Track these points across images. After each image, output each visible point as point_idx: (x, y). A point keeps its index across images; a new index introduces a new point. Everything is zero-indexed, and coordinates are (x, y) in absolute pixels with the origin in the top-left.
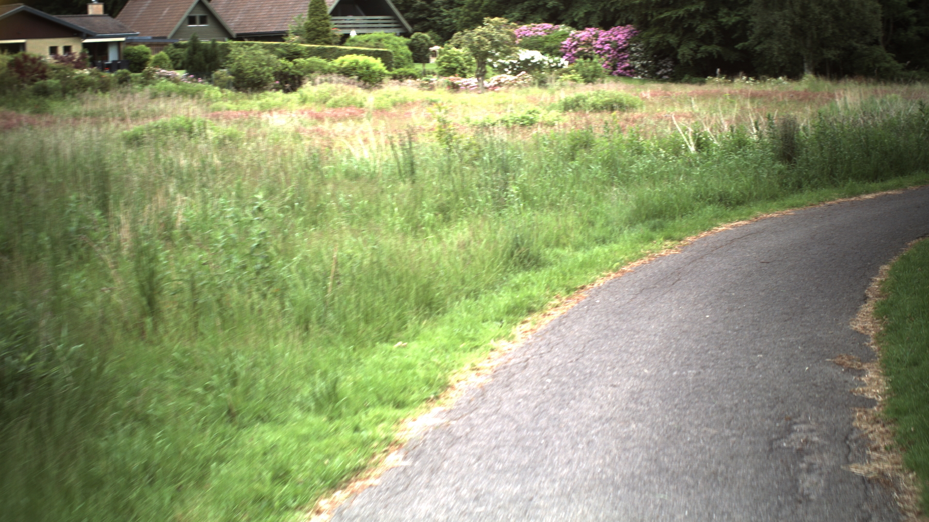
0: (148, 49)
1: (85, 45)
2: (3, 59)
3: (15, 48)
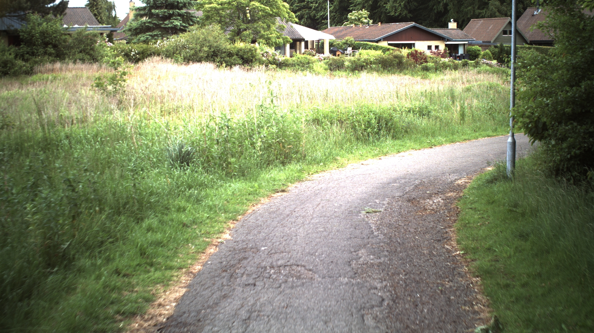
0: (480, 48)
1: (446, 45)
2: (405, 52)
3: (410, 46)
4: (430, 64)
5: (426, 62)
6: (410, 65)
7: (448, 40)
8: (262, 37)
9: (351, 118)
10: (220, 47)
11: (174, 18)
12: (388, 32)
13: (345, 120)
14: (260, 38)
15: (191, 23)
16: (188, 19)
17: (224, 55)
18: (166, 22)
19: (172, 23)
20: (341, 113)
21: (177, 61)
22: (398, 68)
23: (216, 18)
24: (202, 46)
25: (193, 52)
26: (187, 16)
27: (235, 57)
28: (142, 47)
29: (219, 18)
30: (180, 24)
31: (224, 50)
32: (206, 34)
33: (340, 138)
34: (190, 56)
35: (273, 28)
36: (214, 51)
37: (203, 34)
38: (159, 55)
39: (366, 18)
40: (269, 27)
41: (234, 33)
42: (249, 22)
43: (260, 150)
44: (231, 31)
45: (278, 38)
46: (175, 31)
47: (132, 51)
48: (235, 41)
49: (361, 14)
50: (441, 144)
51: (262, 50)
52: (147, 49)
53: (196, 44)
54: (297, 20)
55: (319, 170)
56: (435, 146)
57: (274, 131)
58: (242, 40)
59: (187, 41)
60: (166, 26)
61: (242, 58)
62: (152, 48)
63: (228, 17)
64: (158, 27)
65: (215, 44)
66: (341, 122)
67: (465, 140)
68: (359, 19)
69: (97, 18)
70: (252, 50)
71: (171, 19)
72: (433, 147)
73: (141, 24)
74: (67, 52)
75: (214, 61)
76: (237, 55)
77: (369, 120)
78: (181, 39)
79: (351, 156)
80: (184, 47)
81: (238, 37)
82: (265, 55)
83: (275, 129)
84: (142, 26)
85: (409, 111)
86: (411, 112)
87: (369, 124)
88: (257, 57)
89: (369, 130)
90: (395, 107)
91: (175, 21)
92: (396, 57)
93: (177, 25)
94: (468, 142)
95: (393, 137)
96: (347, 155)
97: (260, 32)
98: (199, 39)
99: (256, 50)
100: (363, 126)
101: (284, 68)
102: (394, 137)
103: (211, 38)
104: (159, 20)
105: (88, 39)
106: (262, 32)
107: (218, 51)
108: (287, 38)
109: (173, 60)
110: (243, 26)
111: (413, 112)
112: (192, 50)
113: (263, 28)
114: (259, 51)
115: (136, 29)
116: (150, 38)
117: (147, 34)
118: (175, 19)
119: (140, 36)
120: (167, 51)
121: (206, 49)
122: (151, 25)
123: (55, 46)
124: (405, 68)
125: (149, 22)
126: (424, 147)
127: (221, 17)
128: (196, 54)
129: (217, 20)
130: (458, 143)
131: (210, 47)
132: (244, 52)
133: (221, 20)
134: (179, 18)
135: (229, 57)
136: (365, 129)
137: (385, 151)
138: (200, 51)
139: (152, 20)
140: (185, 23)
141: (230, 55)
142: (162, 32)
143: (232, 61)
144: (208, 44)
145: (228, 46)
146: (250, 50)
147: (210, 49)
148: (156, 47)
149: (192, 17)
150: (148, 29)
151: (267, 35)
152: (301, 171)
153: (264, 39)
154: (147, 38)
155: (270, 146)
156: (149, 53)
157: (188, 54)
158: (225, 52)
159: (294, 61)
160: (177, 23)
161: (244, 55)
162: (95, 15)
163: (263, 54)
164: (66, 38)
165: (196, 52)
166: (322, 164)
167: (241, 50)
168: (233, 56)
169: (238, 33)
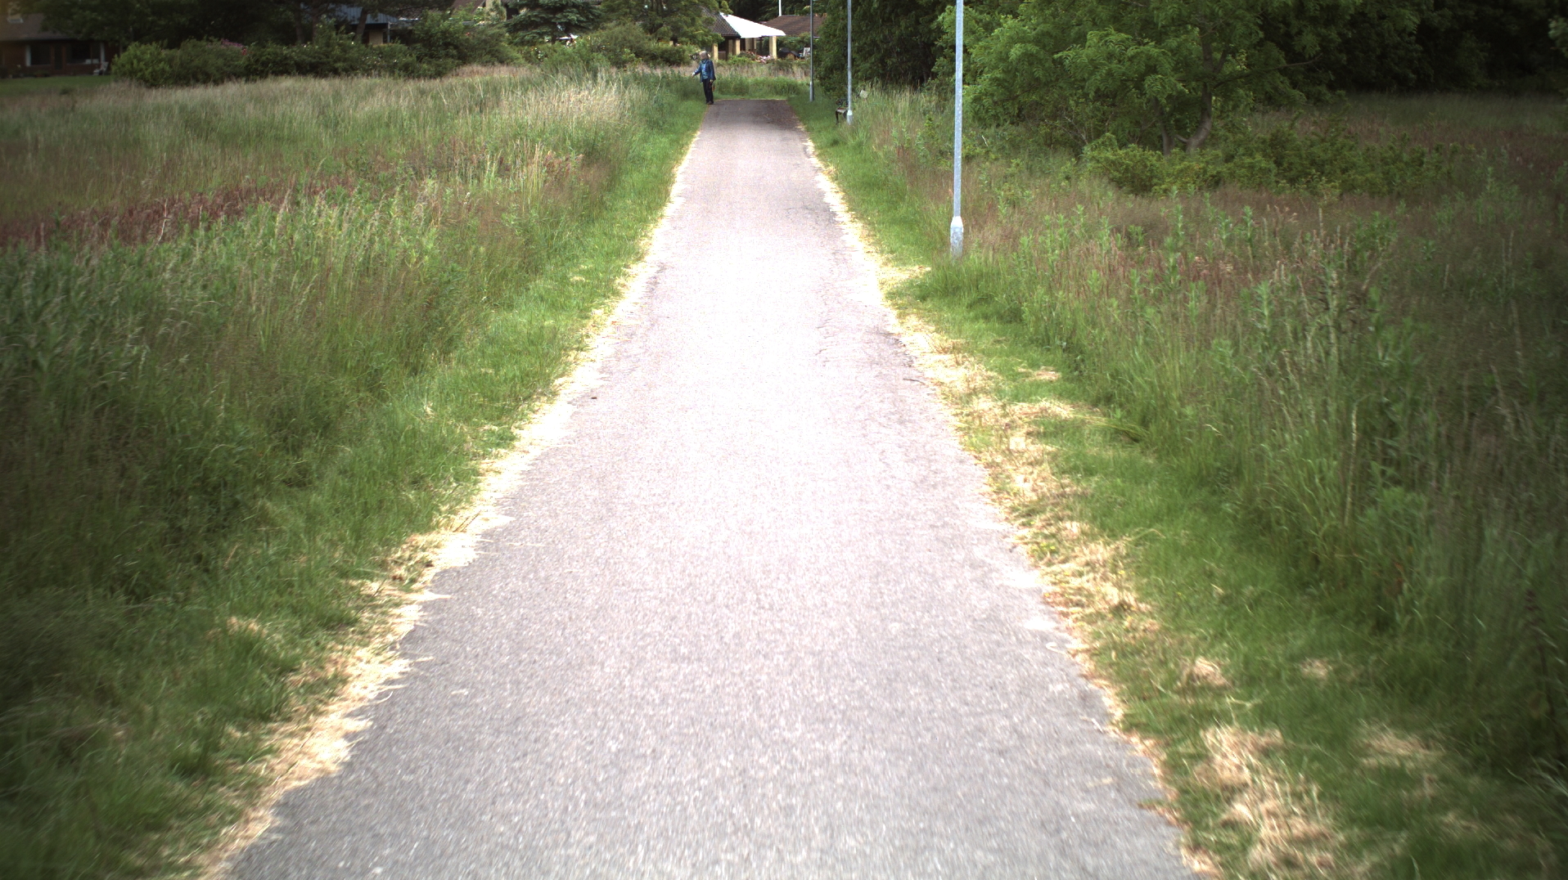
11: (568, 9)
14: (683, 36)
35: (699, 22)
40: (693, 20)
45: (704, 34)
46: (571, 28)
58: (661, 39)
71: (563, 12)
74: (472, 53)
76: (662, 55)
93: (573, 21)
97: (682, 27)
103: (631, 37)
104: (549, 13)
106: (685, 28)
108: (715, 34)
110: (659, 21)
113: (685, 22)
114: (685, 51)
118: (570, 12)
122: (536, 20)
123: (456, 47)
134: (575, 9)
135: (654, 57)
145: (649, 46)
151: (692, 31)
153: (689, 37)
160: (576, 17)
167: (665, 50)
168: (657, 56)
169: (652, 29)
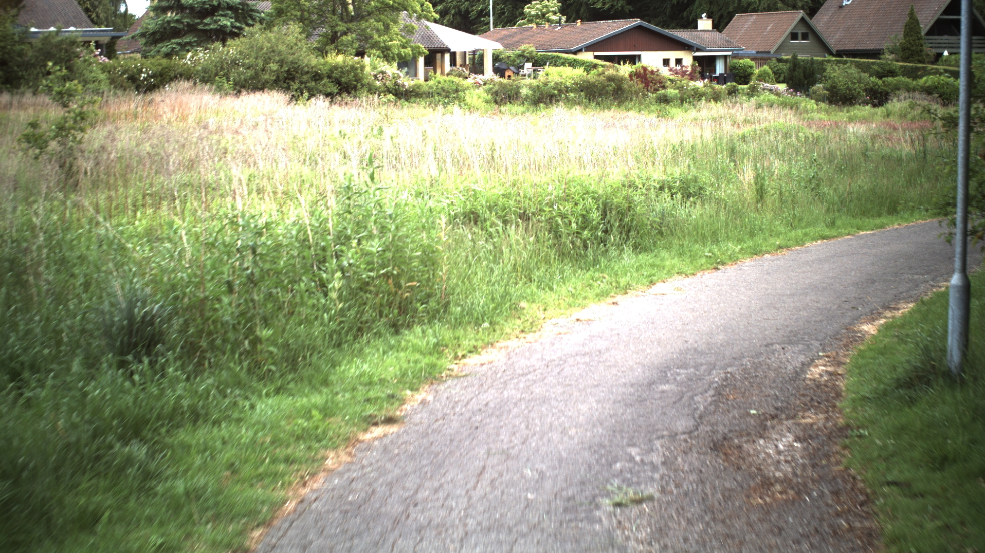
0: (752, 63)
1: (695, 58)
2: (625, 70)
3: (633, 60)
4: (671, 92)
5: (664, 87)
6: (637, 93)
7: (698, 50)
8: (375, 45)
9: (547, 209)
10: (300, 63)
11: (221, 12)
12: (594, 37)
13: (533, 214)
14: (372, 47)
15: (250, 22)
16: (244, 14)
17: (305, 77)
18: (207, 21)
19: (216, 22)
20: (525, 197)
21: (220, 89)
22: (615, 99)
23: (293, 12)
24: (267, 61)
25: (250, 73)
26: (242, 9)
27: (325, 80)
28: (160, 65)
29: (299, 14)
30: (231, 23)
31: (306, 69)
32: (274, 40)
33: (525, 255)
34: (245, 80)
35: (395, 29)
36: (288, 71)
37: (269, 41)
38: (188, 79)
39: (555, 13)
40: (387, 28)
41: (325, 39)
42: (352, 19)
43: (340, 297)
44: (320, 35)
45: (404, 47)
46: (223, 35)
47: (142, 72)
48: (327, 52)
49: (546, 6)
50: (733, 259)
51: (374, 68)
52: (168, 68)
53: (256, 58)
54: (437, 16)
55: (480, 344)
56: (723, 264)
57: (374, 250)
58: (339, 52)
59: (241, 53)
60: (206, 28)
61: (338, 82)
62: (178, 65)
63: (315, 11)
64: (192, 29)
65: (291, 58)
66: (524, 217)
67: (780, 247)
68: (543, 15)
69: (89, 16)
70: (356, 69)
71: (214, 15)
72: (720, 267)
73: (162, 24)
74: (24, 73)
75: (287, 89)
76: (329, 77)
77: (584, 213)
78: (233, 49)
79: (549, 297)
80: (234, 63)
81: (332, 46)
82: (380, 76)
83: (374, 246)
84: (165, 28)
85: (661, 189)
86: (666, 190)
87: (585, 222)
88: (365, 81)
89: (586, 233)
90: (632, 179)
91: (222, 18)
92: (611, 79)
93: (225, 26)
94: (785, 251)
95: (635, 247)
96: (541, 294)
97: (371, 37)
98: (262, 49)
99: (363, 68)
100: (574, 225)
101: (413, 99)
102: (638, 248)
103: (282, 48)
104: (194, 17)
105: (61, 50)
106: (376, 36)
107: (296, 70)
108: (419, 47)
109: (214, 87)
110: (341, 27)
111: (670, 188)
112: (248, 68)
113: (378, 30)
114: (368, 69)
115: (154, 33)
116: (178, 48)
117: (173, 41)
118: (222, 16)
119: (160, 45)
120: (205, 70)
121: (274, 67)
122: (181, 26)
123: (3, 64)
124: (627, 98)
125: (177, 21)
126: (701, 268)
127: (302, 11)
128: (256, 76)
129: (296, 16)
130: (766, 256)
131: (281, 63)
132: (342, 72)
133: (302, 15)
134: (230, 12)
135: (316, 80)
136: (578, 233)
137: (623, 281)
138: (263, 70)
139: (182, 17)
140: (240, 22)
141: (317, 77)
142: (199, 37)
143: (321, 88)
144: (277, 58)
145: (314, 61)
146: (353, 68)
147: (281, 66)
148: (185, 64)
149: (252, 10)
150: (176, 33)
151: (384, 41)
152: (438, 349)
153: (379, 49)
154: (173, 48)
155: (364, 286)
156: (172, 75)
157: (242, 77)
158: (307, 73)
159: (431, 87)
160: (225, 22)
161: (341, 77)
162: (87, 10)
163: (375, 76)
164: (22, 50)
165: (256, 74)
166: (486, 325)
167: (336, 67)
168: (322, 79)
169: (333, 39)
